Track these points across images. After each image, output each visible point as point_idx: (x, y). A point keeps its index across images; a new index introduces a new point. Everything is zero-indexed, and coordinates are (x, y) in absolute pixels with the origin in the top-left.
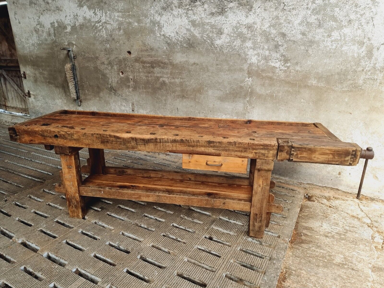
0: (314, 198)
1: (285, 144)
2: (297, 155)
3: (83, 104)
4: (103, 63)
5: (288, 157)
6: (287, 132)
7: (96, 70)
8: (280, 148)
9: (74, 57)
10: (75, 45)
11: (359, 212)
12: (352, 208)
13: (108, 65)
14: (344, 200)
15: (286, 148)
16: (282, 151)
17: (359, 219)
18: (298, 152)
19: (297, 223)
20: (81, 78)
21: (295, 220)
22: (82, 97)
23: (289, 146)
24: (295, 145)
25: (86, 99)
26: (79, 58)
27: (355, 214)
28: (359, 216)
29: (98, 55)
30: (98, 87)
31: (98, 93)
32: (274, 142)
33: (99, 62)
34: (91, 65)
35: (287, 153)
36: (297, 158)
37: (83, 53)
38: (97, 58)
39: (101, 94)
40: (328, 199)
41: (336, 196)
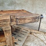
0: (32, 33)
1: (14, 18)
2: (19, 22)
5: (16, 23)
6: (14, 13)
8: (12, 20)
11: (44, 38)
12: (42, 37)
14: (40, 34)
15: (14, 19)
16: (13, 21)
17: (43, 41)
18: (20, 20)
19: (24, 43)
21: (24, 42)
23: (15, 19)
24: (18, 18)
27: (42, 39)
28: (44, 40)
32: (9, 18)
35: (15, 22)
36: (20, 23)
40: (36, 33)
41: (38, 32)
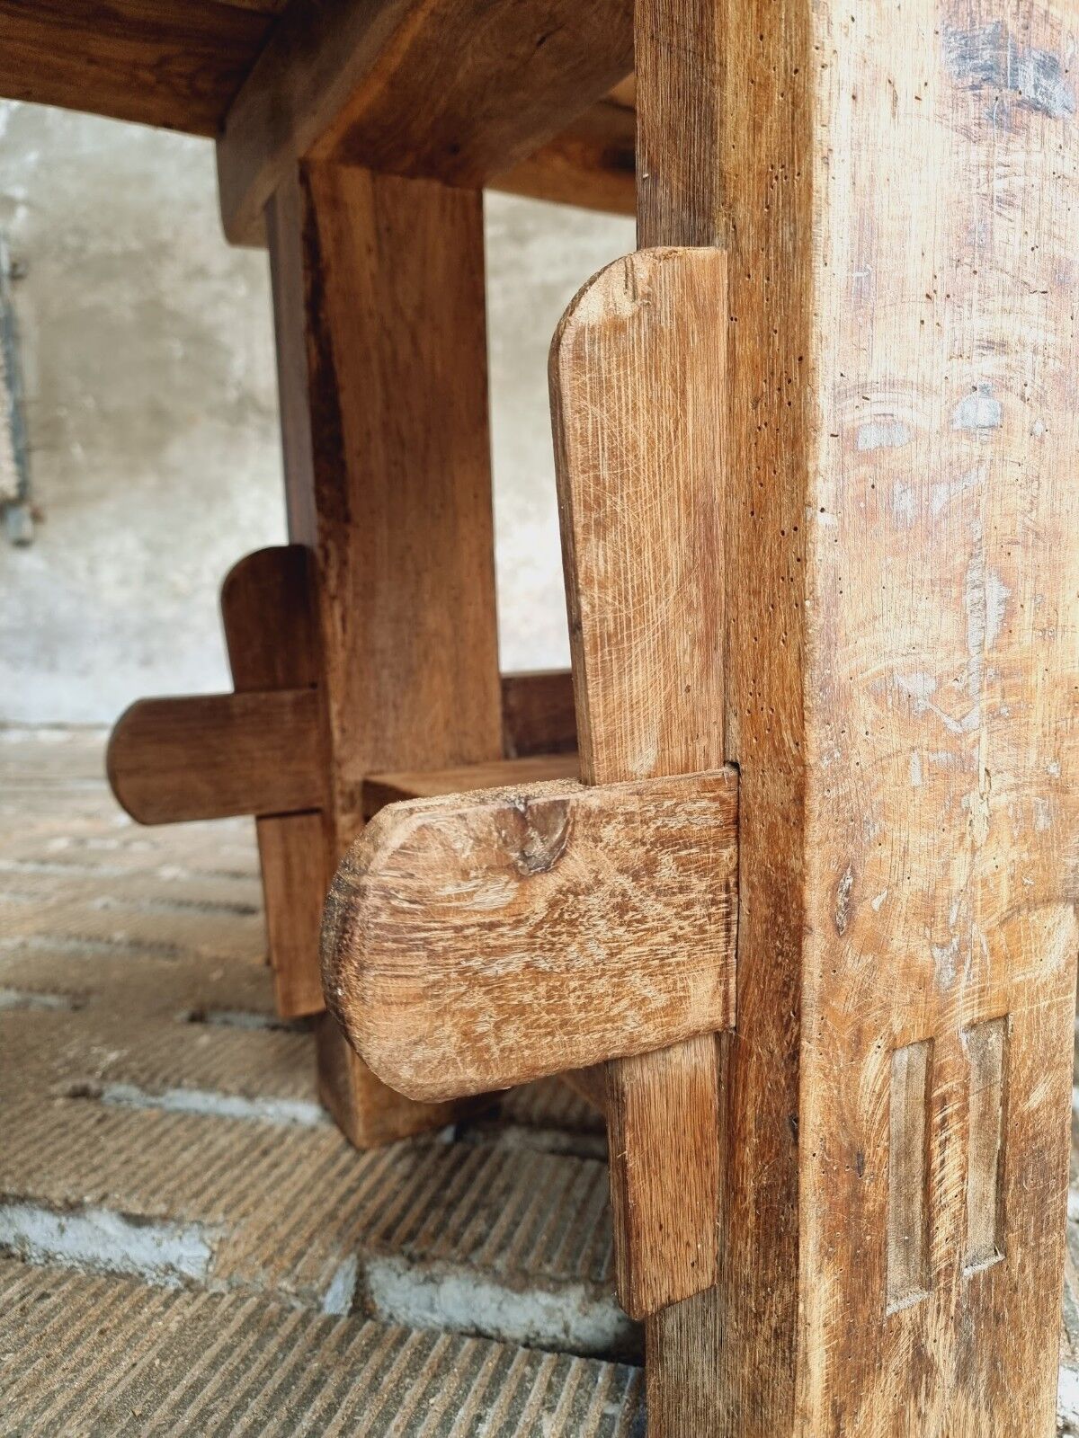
3: (54, 529)
4: (200, 273)
7: (155, 316)
9: (14, 266)
10: (28, 203)
13: (229, 275)
20: (49, 382)
22: (46, 488)
25: (68, 501)
26: (48, 271)
29: (166, 234)
30: (158, 415)
31: (155, 446)
33: (169, 276)
34: (121, 299)
37: (72, 241)
38: (161, 251)
39: (176, 452)
